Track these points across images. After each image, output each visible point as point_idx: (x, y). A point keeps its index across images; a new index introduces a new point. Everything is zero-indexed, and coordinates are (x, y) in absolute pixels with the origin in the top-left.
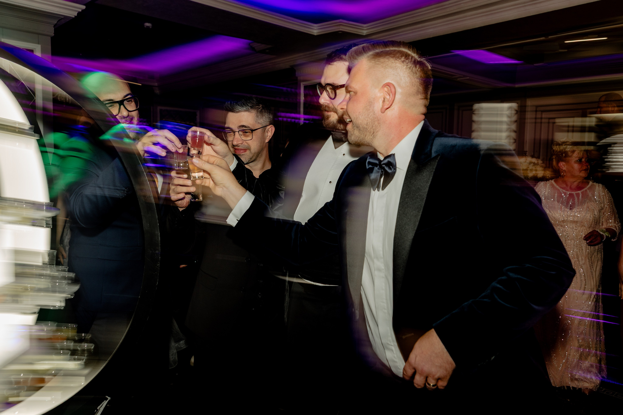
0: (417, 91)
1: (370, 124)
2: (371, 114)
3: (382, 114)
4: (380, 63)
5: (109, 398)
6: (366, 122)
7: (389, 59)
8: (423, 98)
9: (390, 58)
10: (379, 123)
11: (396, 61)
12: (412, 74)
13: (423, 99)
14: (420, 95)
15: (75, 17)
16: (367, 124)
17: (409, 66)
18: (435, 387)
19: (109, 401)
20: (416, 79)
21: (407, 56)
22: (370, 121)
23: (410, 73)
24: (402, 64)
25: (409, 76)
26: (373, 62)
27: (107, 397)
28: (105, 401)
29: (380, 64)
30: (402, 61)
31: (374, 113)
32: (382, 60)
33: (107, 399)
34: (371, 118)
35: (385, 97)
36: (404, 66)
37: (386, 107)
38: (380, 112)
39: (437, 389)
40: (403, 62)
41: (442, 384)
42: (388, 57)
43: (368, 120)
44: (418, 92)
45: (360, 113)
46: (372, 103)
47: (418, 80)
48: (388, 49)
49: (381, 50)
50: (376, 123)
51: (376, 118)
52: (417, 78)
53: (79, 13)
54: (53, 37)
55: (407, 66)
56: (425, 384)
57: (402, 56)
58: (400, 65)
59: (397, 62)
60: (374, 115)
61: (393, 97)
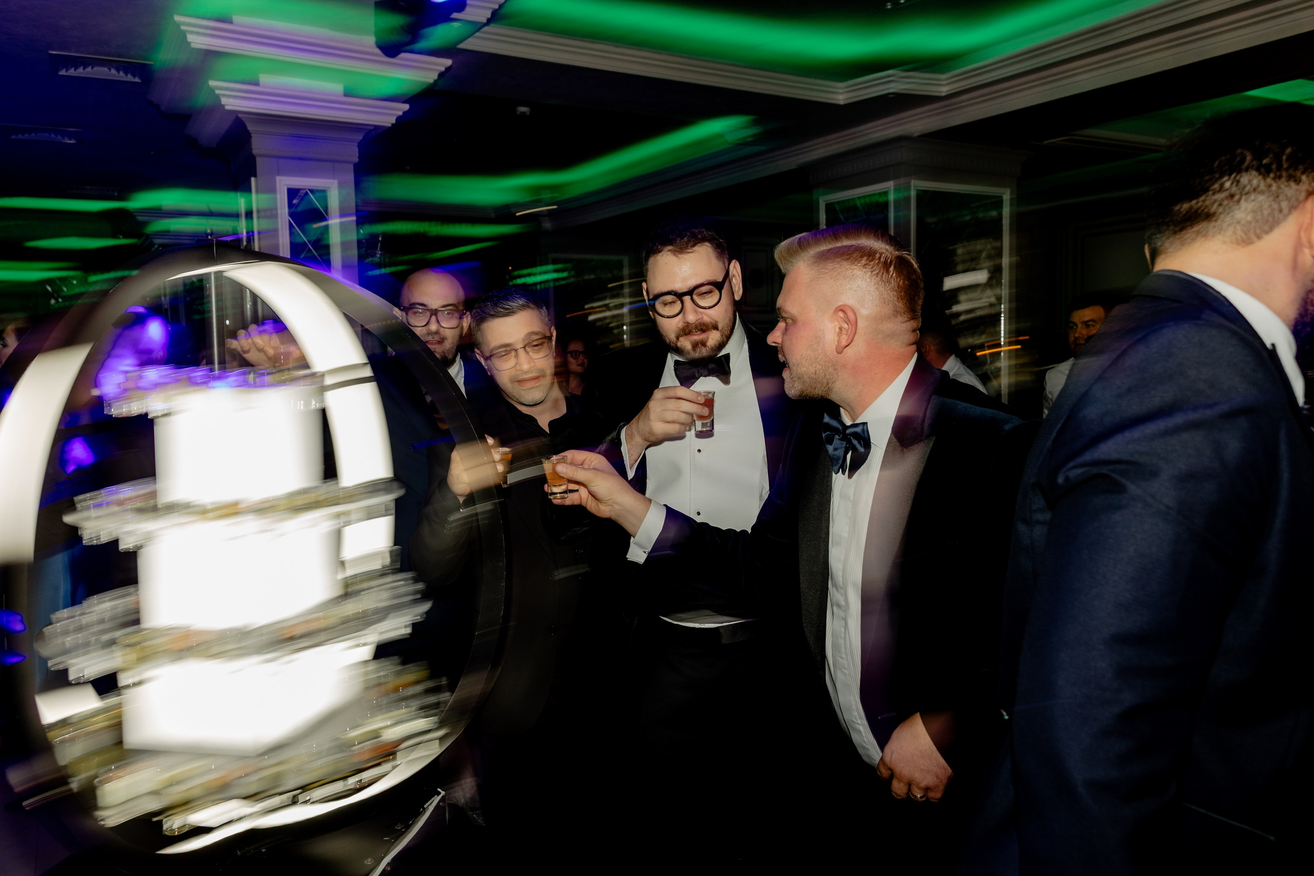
0: (894, 311)
1: (821, 371)
2: (820, 357)
3: (839, 355)
4: (827, 271)
5: (443, 793)
6: (813, 370)
7: (841, 264)
8: (906, 319)
9: (843, 261)
10: (835, 370)
11: (853, 267)
12: (881, 284)
13: (907, 321)
14: (899, 317)
15: (393, 125)
16: (816, 372)
17: (874, 273)
18: (924, 799)
19: (443, 796)
20: (889, 292)
21: (870, 254)
22: (820, 367)
23: (878, 284)
24: (864, 270)
25: (877, 288)
26: (816, 269)
27: (439, 790)
28: (436, 796)
29: (827, 273)
30: (863, 264)
31: (826, 355)
32: (830, 265)
33: (439, 793)
34: (821, 363)
35: (842, 326)
36: (866, 274)
37: (844, 343)
38: (835, 353)
39: (927, 803)
40: (865, 266)
41: (936, 795)
42: (839, 260)
43: (816, 367)
44: (896, 313)
45: (802, 355)
46: (820, 338)
47: (895, 293)
48: (839, 244)
49: (830, 246)
50: (831, 370)
51: (829, 362)
52: (891, 290)
53: (399, 119)
54: (356, 163)
55: (872, 272)
56: (908, 793)
57: (862, 257)
58: (860, 273)
59: (855, 267)
60: (826, 358)
61: (854, 329)
